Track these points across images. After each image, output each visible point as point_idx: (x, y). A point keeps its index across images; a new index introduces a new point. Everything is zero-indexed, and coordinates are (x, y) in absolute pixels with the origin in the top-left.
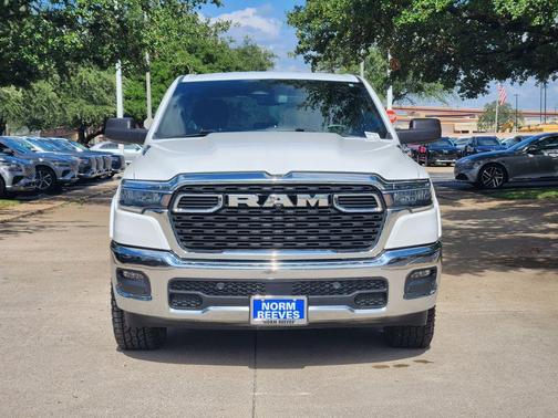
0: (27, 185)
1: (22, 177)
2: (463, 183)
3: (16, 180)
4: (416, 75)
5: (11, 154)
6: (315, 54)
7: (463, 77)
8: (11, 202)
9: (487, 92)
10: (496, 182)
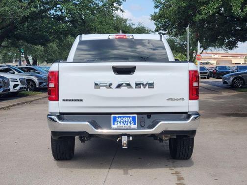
0: (45, 85)
1: (43, 82)
2: (225, 85)
3: (40, 83)
4: (206, 40)
5: (39, 73)
6: (163, 32)
7: (227, 41)
8: (38, 92)
9: (237, 47)
10: (240, 85)
